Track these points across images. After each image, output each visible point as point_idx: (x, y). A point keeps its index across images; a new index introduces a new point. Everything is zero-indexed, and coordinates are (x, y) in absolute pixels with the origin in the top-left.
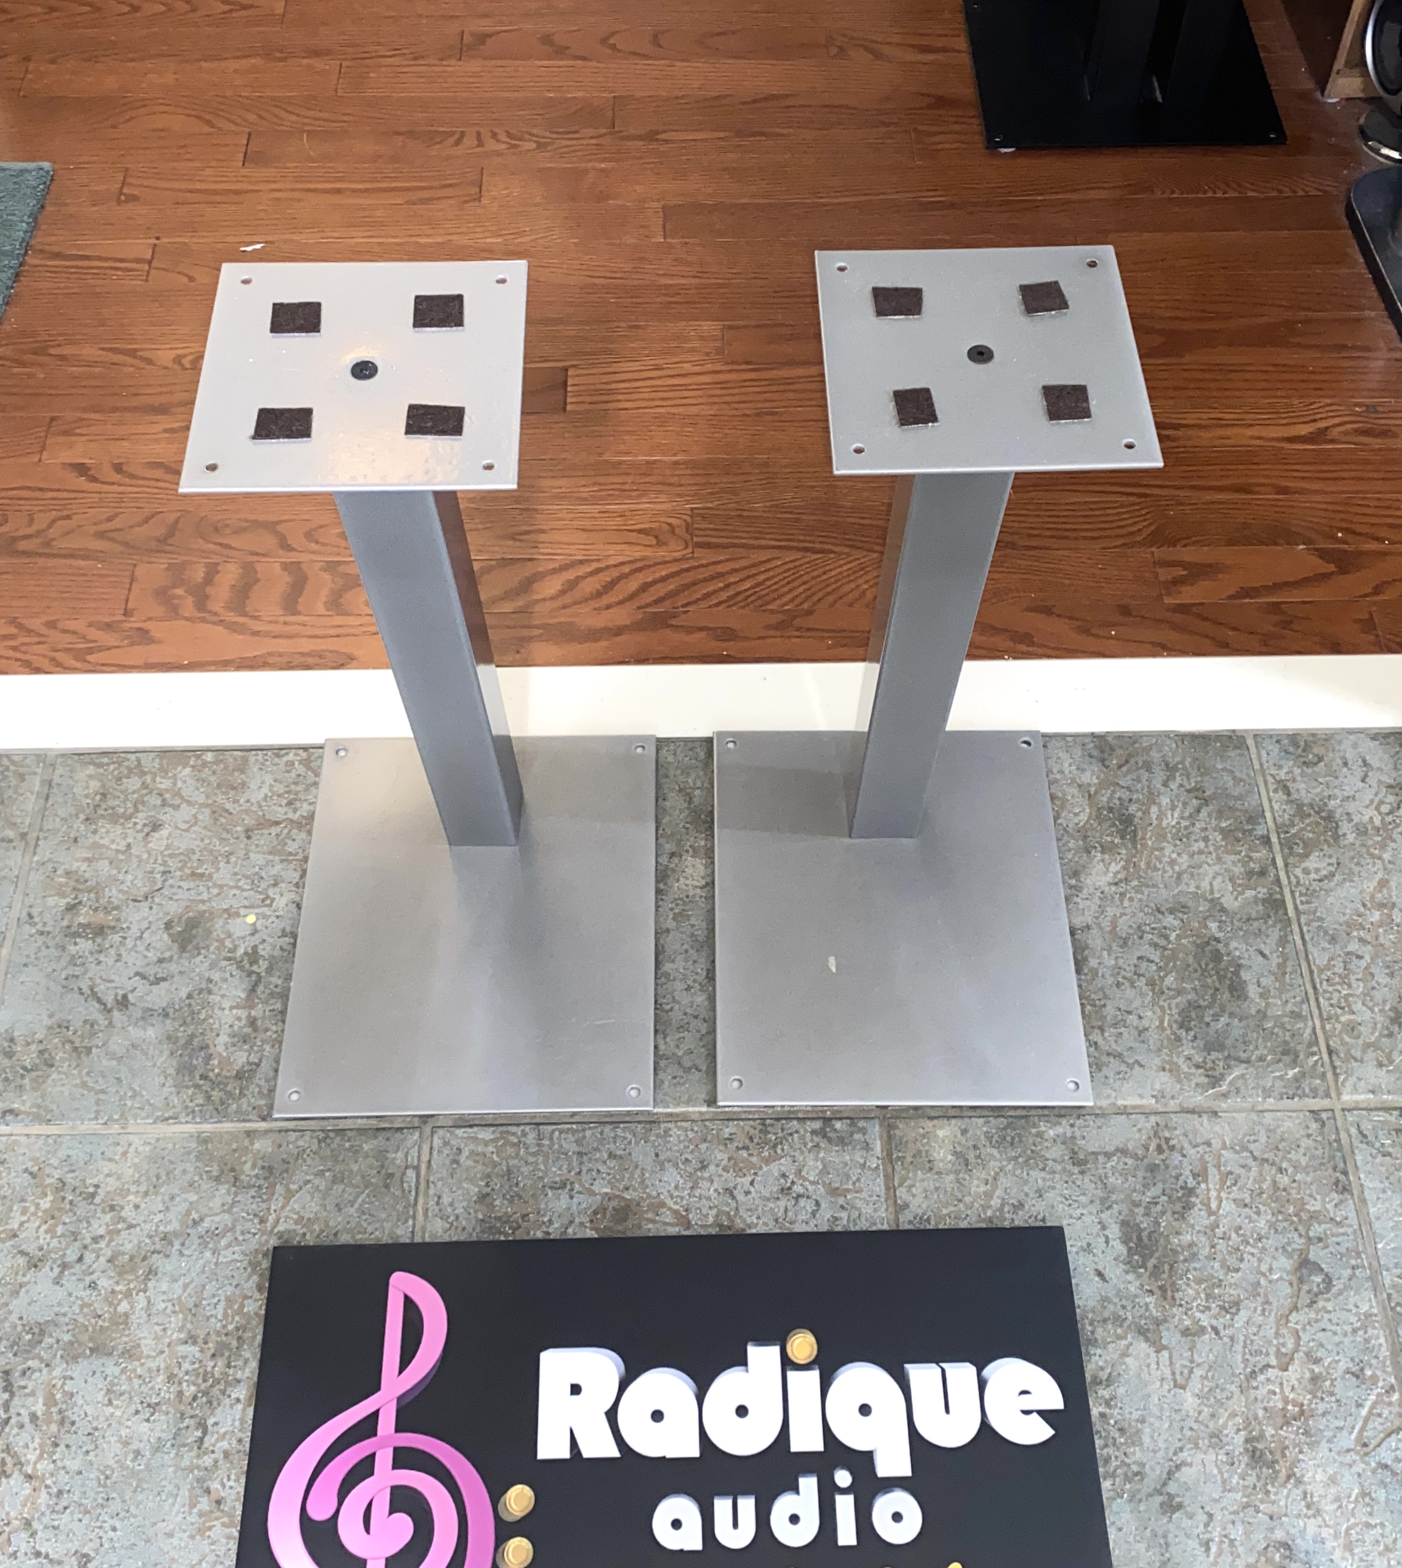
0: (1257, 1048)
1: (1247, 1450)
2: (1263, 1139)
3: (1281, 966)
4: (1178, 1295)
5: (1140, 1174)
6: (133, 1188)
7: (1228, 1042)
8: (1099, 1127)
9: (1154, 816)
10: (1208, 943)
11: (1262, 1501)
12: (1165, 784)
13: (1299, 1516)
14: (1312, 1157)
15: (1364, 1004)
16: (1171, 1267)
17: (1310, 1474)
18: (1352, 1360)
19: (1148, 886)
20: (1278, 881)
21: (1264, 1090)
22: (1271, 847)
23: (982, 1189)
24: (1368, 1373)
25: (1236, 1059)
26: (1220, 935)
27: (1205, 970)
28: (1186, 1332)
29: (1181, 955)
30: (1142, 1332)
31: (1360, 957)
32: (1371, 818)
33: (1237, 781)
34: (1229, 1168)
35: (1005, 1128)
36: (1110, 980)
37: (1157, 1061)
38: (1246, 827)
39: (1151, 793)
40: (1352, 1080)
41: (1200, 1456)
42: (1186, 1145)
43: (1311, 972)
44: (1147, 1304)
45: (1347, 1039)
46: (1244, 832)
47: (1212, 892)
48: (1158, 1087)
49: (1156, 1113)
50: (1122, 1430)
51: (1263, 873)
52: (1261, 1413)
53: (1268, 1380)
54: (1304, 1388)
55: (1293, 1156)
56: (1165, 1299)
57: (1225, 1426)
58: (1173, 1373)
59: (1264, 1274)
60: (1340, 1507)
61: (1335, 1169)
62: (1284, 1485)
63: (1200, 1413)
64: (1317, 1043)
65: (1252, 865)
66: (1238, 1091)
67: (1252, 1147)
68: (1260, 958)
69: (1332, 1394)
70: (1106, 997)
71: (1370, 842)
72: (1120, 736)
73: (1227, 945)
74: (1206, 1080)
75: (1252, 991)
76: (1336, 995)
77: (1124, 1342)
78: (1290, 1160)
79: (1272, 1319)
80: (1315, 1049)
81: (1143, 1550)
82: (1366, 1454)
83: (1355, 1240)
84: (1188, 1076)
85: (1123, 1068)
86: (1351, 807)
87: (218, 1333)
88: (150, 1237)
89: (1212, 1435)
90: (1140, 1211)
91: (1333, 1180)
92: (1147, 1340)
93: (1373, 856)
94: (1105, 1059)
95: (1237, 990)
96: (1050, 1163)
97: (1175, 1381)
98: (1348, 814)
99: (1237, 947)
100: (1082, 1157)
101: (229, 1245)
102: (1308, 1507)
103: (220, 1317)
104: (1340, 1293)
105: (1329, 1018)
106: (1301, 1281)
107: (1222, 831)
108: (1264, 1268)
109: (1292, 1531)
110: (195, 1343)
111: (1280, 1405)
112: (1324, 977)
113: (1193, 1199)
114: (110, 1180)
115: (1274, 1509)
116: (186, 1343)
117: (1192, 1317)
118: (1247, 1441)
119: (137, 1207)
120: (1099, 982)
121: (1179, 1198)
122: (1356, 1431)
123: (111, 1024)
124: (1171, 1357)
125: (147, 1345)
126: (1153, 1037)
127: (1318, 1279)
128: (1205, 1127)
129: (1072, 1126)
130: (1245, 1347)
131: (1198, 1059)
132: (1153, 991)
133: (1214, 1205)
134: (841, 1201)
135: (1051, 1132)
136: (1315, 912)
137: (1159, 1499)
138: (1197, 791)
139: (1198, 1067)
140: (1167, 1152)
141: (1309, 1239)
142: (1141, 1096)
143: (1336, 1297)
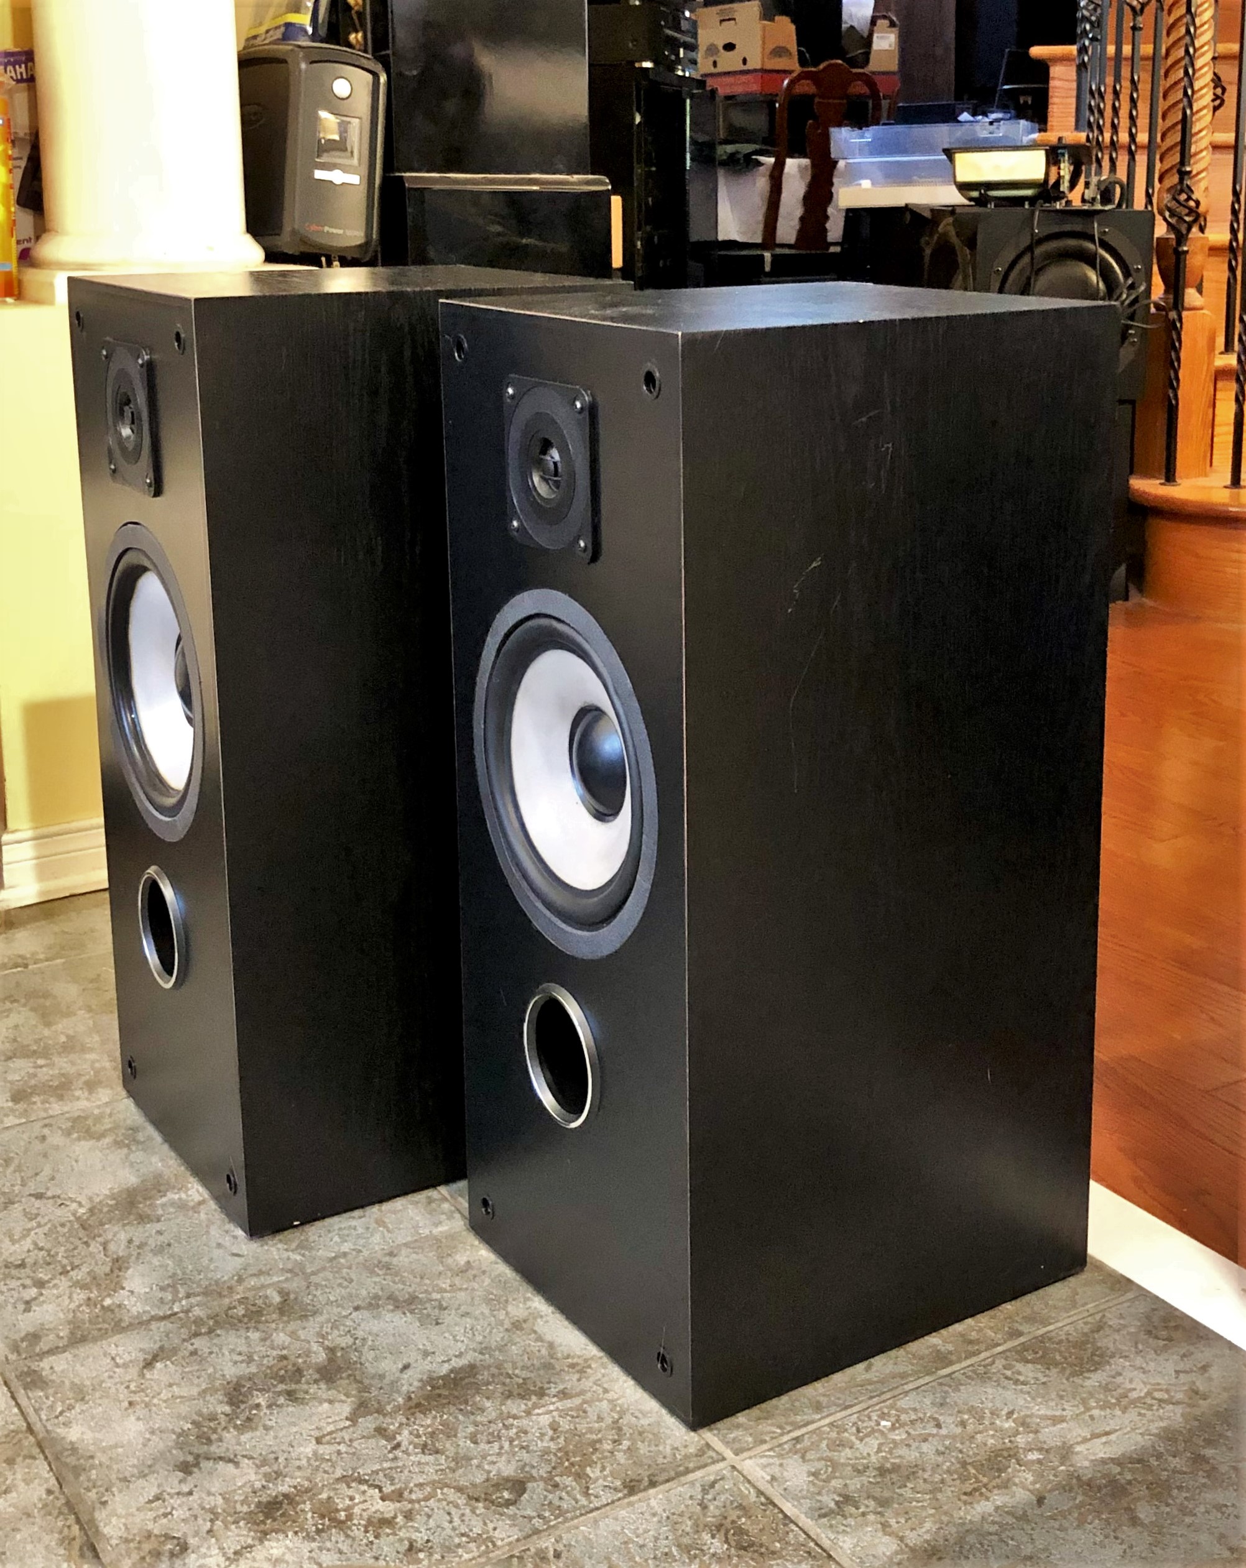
1: (275, 1497)
11: (224, 1521)
13: (223, 1549)
14: (652, 1457)
17: (274, 1544)
18: (428, 1541)
20: (974, 1354)
22: (1011, 1339)
24: (421, 1555)
28: (381, 1430)
30: (362, 1406)
34: (589, 1409)
40: (776, 1462)
41: (251, 1471)
42: (593, 1378)
44: (394, 1400)
50: (249, 1421)
51: (971, 1342)
52: (323, 1497)
54: (371, 1517)
55: (642, 1444)
56: (411, 1408)
57: (294, 1478)
59: (484, 1460)
61: (652, 1476)
67: (628, 1417)
77: (343, 1398)
78: (634, 1444)
79: (435, 1478)
91: (637, 1477)
92: (356, 1409)
96: (503, 1312)
100: (525, 1326)
104: (502, 1514)
106: (496, 1485)
108: (492, 1459)
117: (401, 1429)
121: (528, 1389)
127: (507, 1496)
130: (391, 1469)
133: (539, 1411)
143: (495, 1512)
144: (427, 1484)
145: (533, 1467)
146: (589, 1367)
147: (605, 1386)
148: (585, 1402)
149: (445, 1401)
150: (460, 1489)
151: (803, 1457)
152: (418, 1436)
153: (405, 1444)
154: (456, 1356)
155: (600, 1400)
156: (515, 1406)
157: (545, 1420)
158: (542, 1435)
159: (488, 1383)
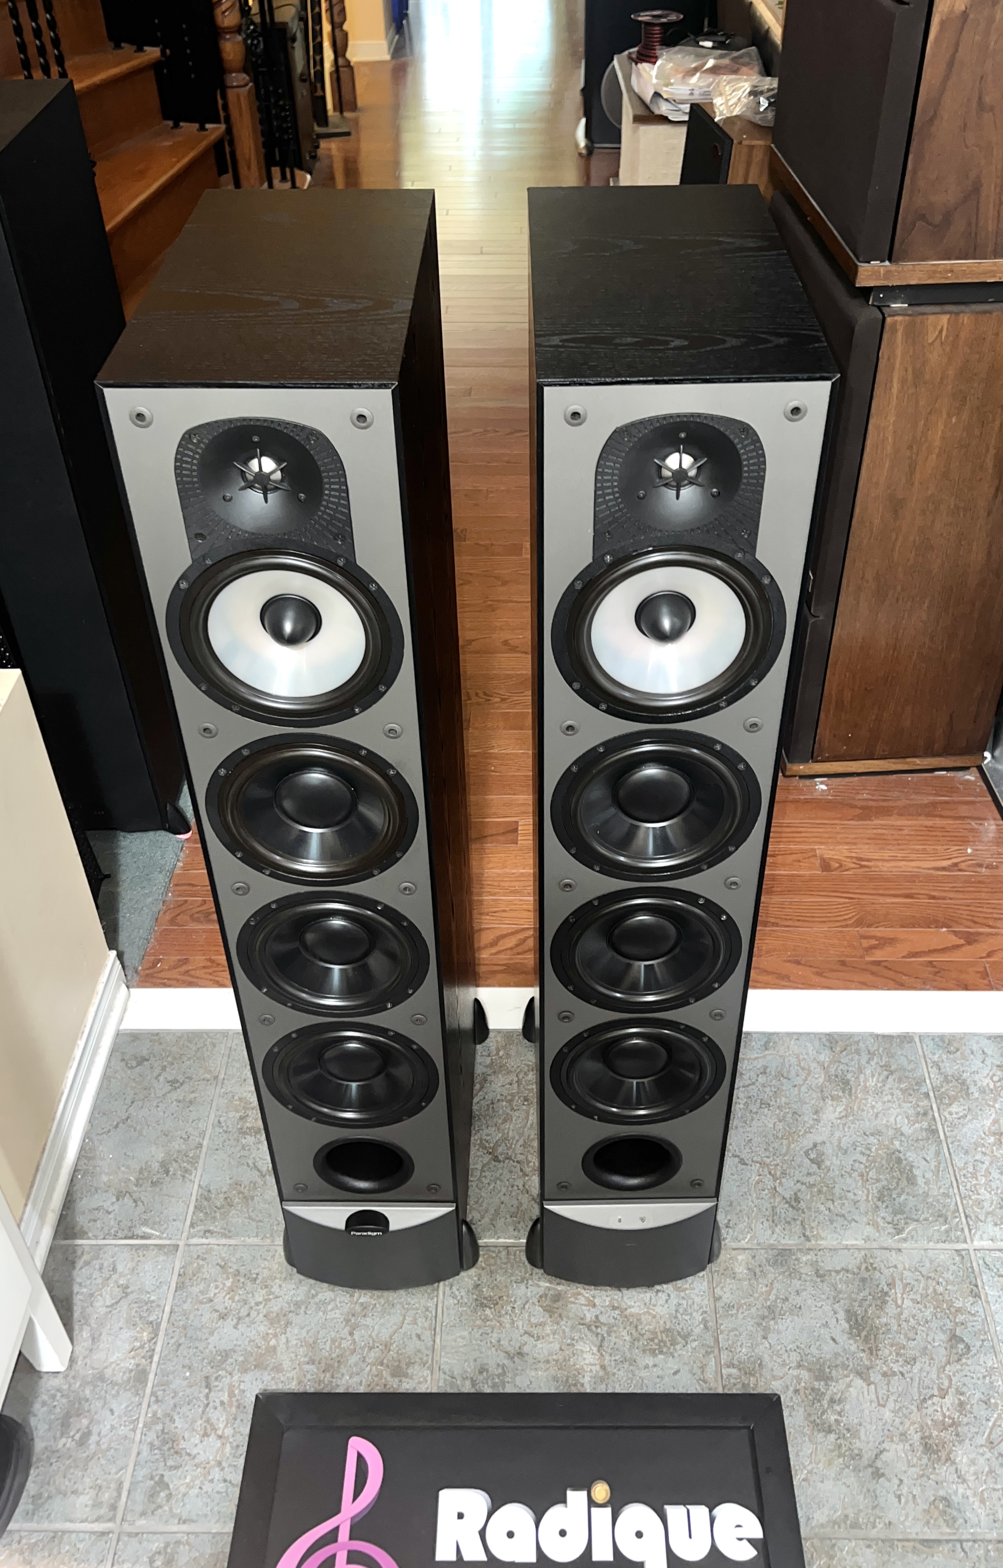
0: (923, 1213)
1: (921, 1443)
2: (928, 1265)
3: (937, 1167)
4: (880, 1353)
5: (856, 1283)
6: (278, 1276)
7: (907, 1209)
8: (832, 1256)
9: (862, 1080)
10: (893, 1153)
11: (931, 1474)
12: (868, 1063)
13: (953, 1483)
14: (957, 1276)
15: (985, 1189)
16: (875, 1336)
17: (959, 1458)
18: (983, 1393)
19: (858, 1120)
20: (934, 1118)
21: (928, 1237)
22: (930, 1099)
23: (764, 1289)
24: (993, 1401)
25: (910, 1219)
26: (901, 1149)
27: (892, 1168)
28: (885, 1375)
29: (879, 1160)
30: (859, 1374)
31: (983, 1163)
32: (988, 1084)
33: (910, 1062)
34: (908, 1281)
35: (777, 1255)
36: (837, 1172)
37: (865, 1219)
38: (916, 1088)
39: (860, 1067)
40: (979, 1233)
41: (894, 1446)
42: (883, 1267)
43: (954, 1171)
44: (861, 1358)
45: (976, 1209)
46: (914, 1090)
47: (896, 1124)
48: (866, 1234)
49: (864, 1249)
50: (848, 1430)
51: (925, 1114)
52: (929, 1422)
53: (934, 1404)
54: (955, 1409)
55: (945, 1275)
56: (871, 1354)
57: (909, 1429)
58: (878, 1398)
59: (930, 1343)
60: (977, 1478)
61: (970, 1283)
62: (944, 1464)
63: (894, 1421)
64: (958, 1210)
65: (919, 1109)
66: (912, 1237)
67: (921, 1269)
68: (924, 1162)
69: (971, 1413)
70: (835, 1182)
71: (987, 1098)
72: (841, 1035)
73: (905, 1155)
74: (894, 1231)
75: (920, 1181)
76: (969, 1184)
77: (848, 1380)
78: (943, 1278)
79: (935, 1369)
80: (957, 1214)
81: (862, 1500)
82: (993, 1448)
83: (983, 1324)
84: (884, 1229)
85: (846, 1223)
86: (976, 1077)
87: (327, 1359)
88: (288, 1303)
89: (901, 1435)
90: (856, 1304)
91: (969, 1290)
92: (862, 1378)
93: (989, 1105)
94: (835, 1218)
95: (911, 1180)
96: (804, 1276)
97: (878, 1402)
98: (974, 1081)
99: (911, 1156)
100: (821, 1272)
101: (332, 1310)
102: (959, 1477)
103: (328, 1349)
104: (975, 1355)
105: (965, 1197)
106: (952, 1347)
107: (901, 1089)
108: (930, 1339)
109: (950, 1491)
110: (313, 1364)
111: (941, 1418)
112: (962, 1173)
113: (887, 1298)
114: (266, 1271)
115: (939, 1479)
116: (308, 1363)
117: (888, 1366)
118: (922, 1438)
119: (280, 1286)
120: (831, 1174)
121: (879, 1298)
122: (986, 1435)
123: (265, 1183)
124: (876, 1389)
125: (286, 1365)
126: (863, 1206)
127: (961, 1346)
128: (893, 1257)
129: (816, 1255)
130: (919, 1384)
131: (890, 1220)
132: (862, 1179)
133: (899, 1302)
134: (682, 1294)
135: (804, 1259)
136: (956, 1137)
137: (870, 1470)
138: (886, 1067)
139: (889, 1223)
140: (872, 1271)
141: (957, 1323)
142: (856, 1239)
143: (972, 1357)
144: (938, 1376)
145: (944, 1325)
146: (872, 1264)
147: (890, 1265)
148: (901, 1280)
149: (872, 1337)
150: (949, 1363)
151: (981, 1221)
152: (898, 1361)
153: (901, 1369)
154: (835, 1313)
155: (902, 1274)
156: (891, 1309)
157: (907, 1303)
158: (920, 1309)
159: (866, 1311)
